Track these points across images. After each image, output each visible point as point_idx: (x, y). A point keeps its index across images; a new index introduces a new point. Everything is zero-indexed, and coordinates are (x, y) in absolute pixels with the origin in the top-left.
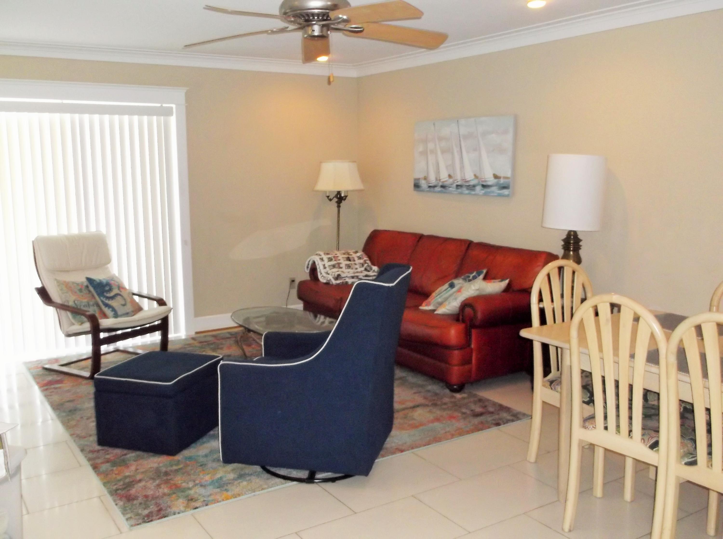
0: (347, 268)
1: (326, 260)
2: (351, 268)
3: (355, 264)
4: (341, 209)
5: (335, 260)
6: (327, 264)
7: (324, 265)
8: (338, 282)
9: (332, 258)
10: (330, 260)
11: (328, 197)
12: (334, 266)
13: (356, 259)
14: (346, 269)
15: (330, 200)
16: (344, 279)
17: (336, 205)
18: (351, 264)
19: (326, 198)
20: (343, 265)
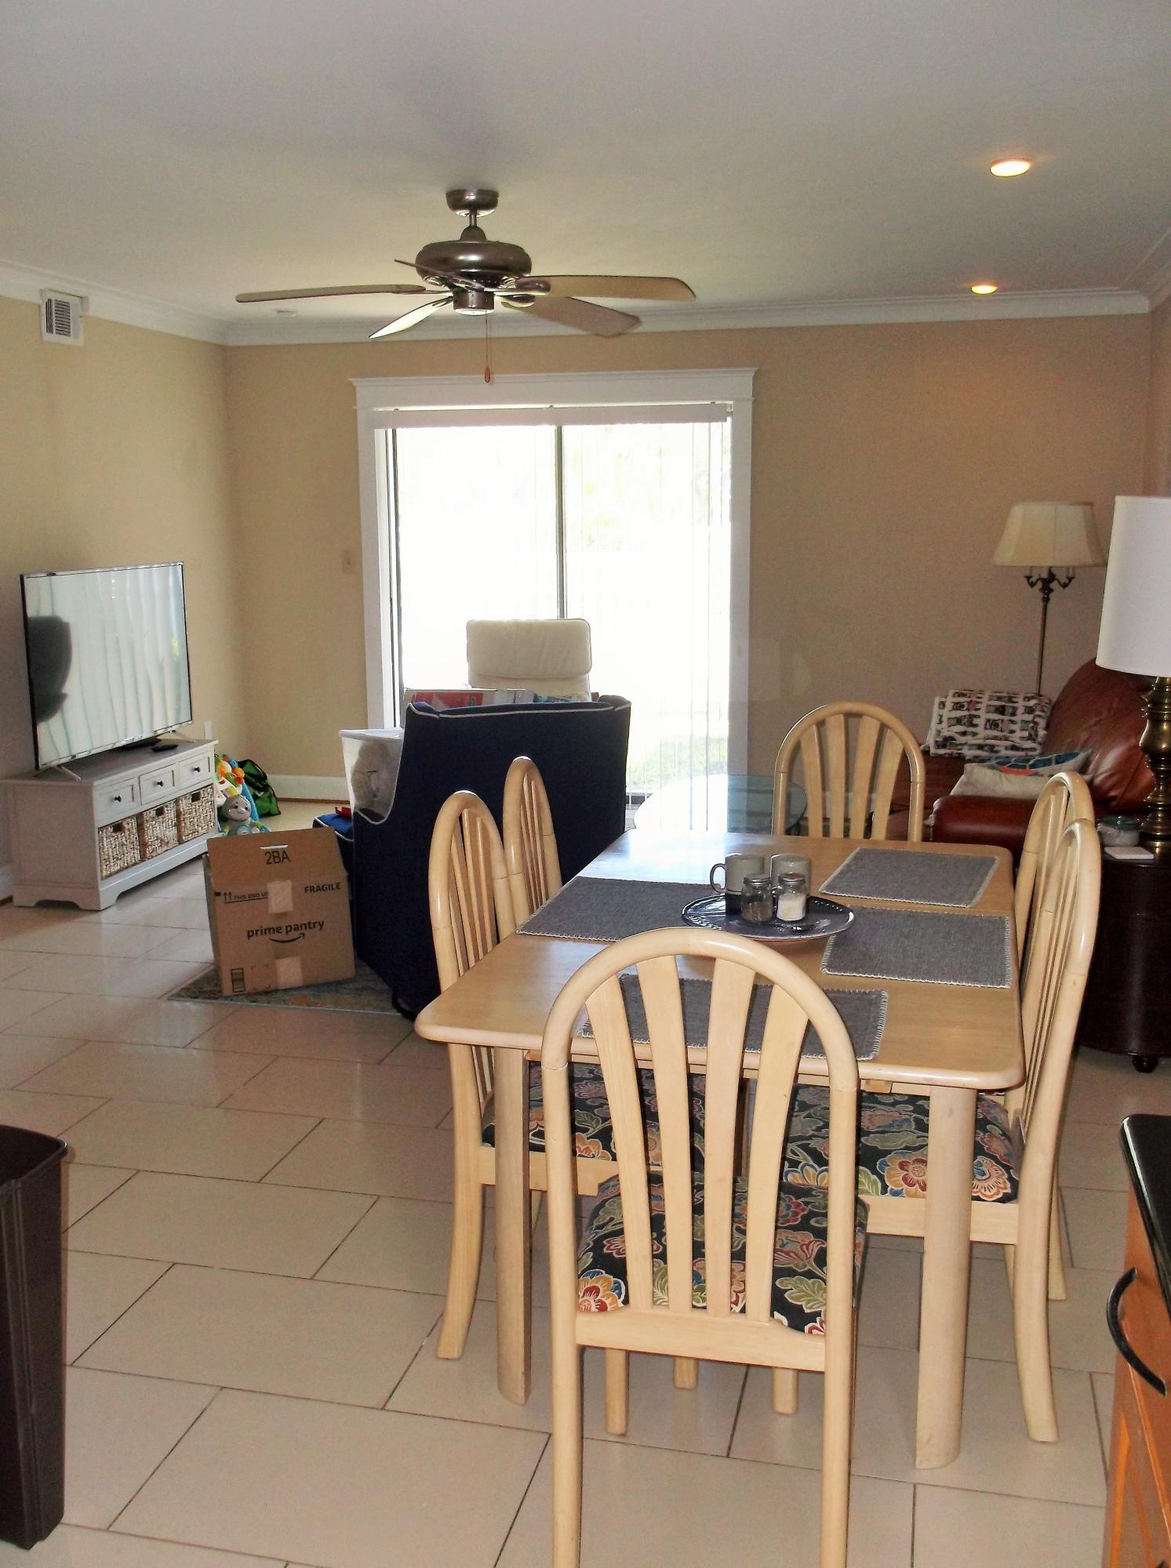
0: (988, 727)
1: (949, 705)
2: (999, 729)
3: (1013, 722)
4: (1051, 605)
5: (968, 710)
6: (947, 713)
7: (941, 716)
8: (942, 751)
9: (965, 704)
10: (958, 706)
11: (1028, 578)
12: (959, 721)
13: (1020, 710)
14: (986, 728)
15: (1032, 585)
16: (959, 747)
17: (1041, 595)
18: (1002, 721)
19: (1025, 580)
20: (980, 722)
